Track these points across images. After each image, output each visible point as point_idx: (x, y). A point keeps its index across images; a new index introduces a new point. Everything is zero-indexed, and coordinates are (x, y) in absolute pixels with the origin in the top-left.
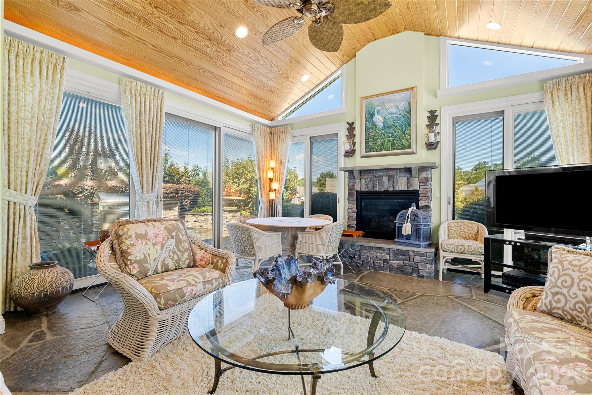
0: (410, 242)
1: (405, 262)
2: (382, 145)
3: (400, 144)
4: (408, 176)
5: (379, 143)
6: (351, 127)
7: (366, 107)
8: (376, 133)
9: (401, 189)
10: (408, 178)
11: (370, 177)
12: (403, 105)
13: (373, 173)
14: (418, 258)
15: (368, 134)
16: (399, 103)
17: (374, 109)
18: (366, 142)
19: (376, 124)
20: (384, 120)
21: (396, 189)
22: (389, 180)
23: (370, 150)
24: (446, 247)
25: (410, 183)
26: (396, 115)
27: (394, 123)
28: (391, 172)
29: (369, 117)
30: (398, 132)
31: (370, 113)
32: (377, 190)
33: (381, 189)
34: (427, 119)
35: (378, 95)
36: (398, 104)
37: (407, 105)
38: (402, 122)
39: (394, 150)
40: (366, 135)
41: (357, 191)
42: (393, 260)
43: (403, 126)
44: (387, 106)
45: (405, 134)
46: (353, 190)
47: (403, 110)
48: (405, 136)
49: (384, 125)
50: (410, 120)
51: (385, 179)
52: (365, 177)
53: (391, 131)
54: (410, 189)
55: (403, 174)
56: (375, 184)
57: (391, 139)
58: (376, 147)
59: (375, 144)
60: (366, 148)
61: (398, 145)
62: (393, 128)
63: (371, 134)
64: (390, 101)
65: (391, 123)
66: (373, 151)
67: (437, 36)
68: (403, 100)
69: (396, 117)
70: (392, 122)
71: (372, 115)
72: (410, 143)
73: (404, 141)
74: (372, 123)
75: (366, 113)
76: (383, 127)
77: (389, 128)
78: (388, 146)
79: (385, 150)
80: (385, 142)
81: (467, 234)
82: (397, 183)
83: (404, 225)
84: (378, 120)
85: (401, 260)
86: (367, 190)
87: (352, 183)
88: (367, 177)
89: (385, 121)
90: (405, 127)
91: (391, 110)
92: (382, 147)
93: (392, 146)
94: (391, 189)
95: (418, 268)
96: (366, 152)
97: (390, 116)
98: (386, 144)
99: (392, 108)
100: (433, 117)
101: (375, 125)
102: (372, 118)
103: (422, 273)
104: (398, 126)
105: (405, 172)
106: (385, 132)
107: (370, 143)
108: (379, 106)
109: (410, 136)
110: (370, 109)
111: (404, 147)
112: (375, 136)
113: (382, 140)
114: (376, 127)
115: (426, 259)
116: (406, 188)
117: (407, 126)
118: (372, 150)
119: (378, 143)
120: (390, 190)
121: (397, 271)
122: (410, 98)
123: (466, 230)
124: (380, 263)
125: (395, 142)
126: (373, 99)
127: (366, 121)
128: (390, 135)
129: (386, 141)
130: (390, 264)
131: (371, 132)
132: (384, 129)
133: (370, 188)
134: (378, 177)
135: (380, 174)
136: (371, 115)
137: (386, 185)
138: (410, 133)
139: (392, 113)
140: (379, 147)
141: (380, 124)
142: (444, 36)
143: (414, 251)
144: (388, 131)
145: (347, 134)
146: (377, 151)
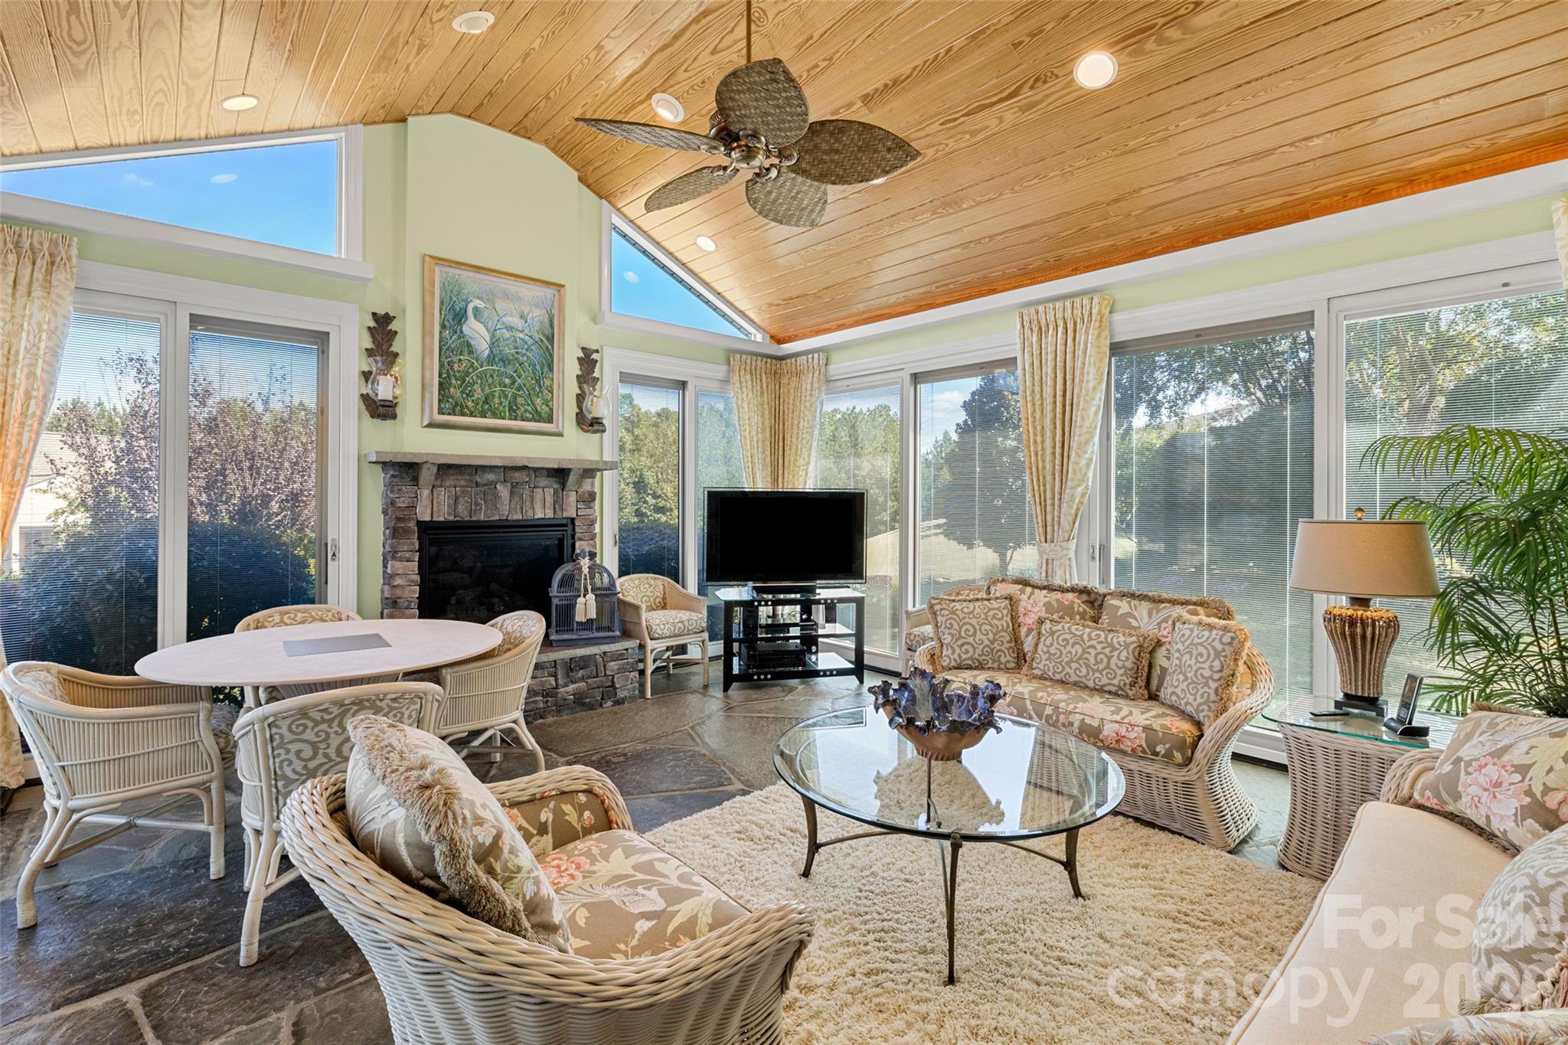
0: (591, 636)
1: (589, 681)
2: (486, 402)
3: (529, 409)
4: (556, 486)
5: (478, 394)
6: (382, 330)
7: (443, 287)
8: (472, 366)
9: (539, 515)
10: (556, 492)
11: (463, 483)
12: (537, 315)
13: (470, 474)
14: (613, 665)
15: (449, 363)
16: (528, 308)
17: (467, 302)
18: (441, 384)
19: (473, 343)
20: (491, 339)
21: (530, 515)
22: (512, 493)
23: (454, 410)
24: (659, 631)
25: (558, 503)
26: (521, 335)
27: (517, 353)
28: (517, 475)
29: (450, 317)
30: (525, 379)
31: (452, 308)
32: (482, 518)
33: (494, 515)
34: (576, 361)
35: (479, 269)
36: (526, 310)
37: (547, 321)
38: (534, 355)
39: (516, 419)
40: (441, 366)
41: (419, 523)
42: (566, 685)
43: (538, 367)
44: (500, 305)
45: (540, 387)
46: (409, 520)
47: (537, 328)
48: (541, 391)
49: (491, 351)
50: (551, 356)
51: (503, 491)
52: (448, 484)
53: (510, 370)
54: (559, 515)
55: (543, 482)
56: (477, 504)
57: (510, 392)
58: (470, 404)
59: (468, 395)
60: (440, 401)
61: (526, 410)
62: (514, 364)
63: (456, 367)
64: (507, 296)
65: (509, 351)
66: (463, 414)
67: (597, 194)
68: (537, 305)
69: (523, 340)
70: (513, 351)
71: (460, 317)
72: (552, 410)
73: (538, 401)
74: (459, 337)
75: (442, 303)
76: (489, 356)
77: (504, 362)
78: (501, 408)
79: (495, 416)
80: (493, 396)
81: (652, 599)
82: (532, 501)
83: (581, 600)
84: (476, 331)
85: (582, 679)
86: (451, 518)
87: (408, 500)
88: (453, 483)
89: (494, 343)
90: (542, 369)
91: (508, 320)
92: (486, 407)
93: (510, 408)
94: (518, 516)
95: (613, 685)
96: (441, 412)
97: (507, 334)
98: (497, 401)
99: (512, 315)
100: (588, 361)
101: (469, 345)
102: (460, 323)
103: (621, 694)
104: (526, 364)
105: (548, 476)
106: (494, 370)
107: (452, 390)
108: (479, 298)
109: (552, 392)
110: (454, 299)
111: (538, 417)
112: (467, 374)
113: (487, 391)
114: (471, 352)
115: (628, 663)
116: (550, 515)
117: (546, 369)
118: (458, 409)
119: (476, 396)
120: (515, 517)
121: (572, 709)
122: (552, 306)
123: (648, 593)
124: (536, 702)
125: (520, 400)
126: (465, 275)
127: (443, 326)
128: (507, 381)
129: (497, 394)
130: (559, 696)
131: (456, 359)
132: (491, 360)
133: (463, 513)
134: (483, 485)
135: (491, 477)
136: (455, 316)
137: (505, 508)
138: (551, 387)
139: (512, 328)
140: (477, 404)
141: (483, 347)
142: (610, 202)
143: (604, 653)
144: (502, 369)
145: (369, 345)
146: (472, 415)
